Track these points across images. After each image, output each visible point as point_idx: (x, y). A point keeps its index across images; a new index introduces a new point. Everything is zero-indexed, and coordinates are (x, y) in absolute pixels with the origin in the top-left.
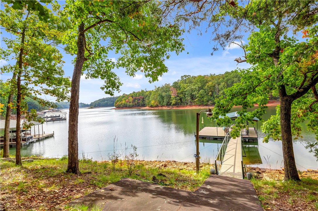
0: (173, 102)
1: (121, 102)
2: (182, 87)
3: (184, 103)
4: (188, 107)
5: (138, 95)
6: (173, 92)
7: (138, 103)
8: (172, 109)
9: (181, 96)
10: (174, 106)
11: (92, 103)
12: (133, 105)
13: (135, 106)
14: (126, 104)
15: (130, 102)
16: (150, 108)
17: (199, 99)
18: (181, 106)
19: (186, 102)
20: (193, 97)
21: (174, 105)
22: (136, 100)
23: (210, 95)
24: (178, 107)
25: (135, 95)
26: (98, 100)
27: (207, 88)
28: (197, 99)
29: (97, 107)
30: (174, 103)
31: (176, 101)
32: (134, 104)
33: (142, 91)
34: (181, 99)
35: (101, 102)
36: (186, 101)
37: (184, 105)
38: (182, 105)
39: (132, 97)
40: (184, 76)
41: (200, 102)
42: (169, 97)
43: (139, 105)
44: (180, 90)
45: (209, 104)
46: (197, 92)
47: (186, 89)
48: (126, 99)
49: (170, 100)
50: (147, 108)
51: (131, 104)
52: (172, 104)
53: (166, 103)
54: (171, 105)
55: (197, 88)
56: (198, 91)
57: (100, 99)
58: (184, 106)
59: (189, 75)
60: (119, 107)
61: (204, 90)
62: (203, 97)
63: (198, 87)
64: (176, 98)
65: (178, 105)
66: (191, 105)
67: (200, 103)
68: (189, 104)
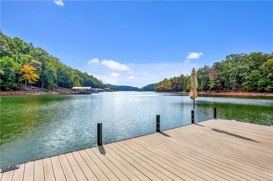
0: (212, 85)
1: (161, 86)
2: (224, 68)
3: (227, 88)
4: (231, 92)
5: (177, 80)
6: (213, 74)
7: (176, 88)
8: (210, 94)
9: (223, 78)
10: (213, 91)
11: (143, 88)
12: (172, 90)
13: (173, 90)
14: (165, 88)
15: (169, 87)
16: (186, 92)
17: (251, 82)
18: (221, 92)
19: (229, 87)
20: (240, 80)
21: (213, 89)
22: (175, 85)
23: (270, 77)
24: (218, 92)
25: (174, 79)
26: (148, 85)
27: (264, 68)
28: (246, 83)
29: (146, 91)
30: (213, 87)
31: (215, 84)
32: (172, 88)
33: (182, 76)
34: (223, 83)
35: (150, 87)
36: (230, 85)
37: (227, 90)
38: (223, 89)
39: (172, 81)
40: (231, 55)
41: (252, 87)
42: (208, 80)
43: (177, 90)
44: (222, 71)
45: (267, 90)
46: (247, 74)
47: (231, 70)
48: (166, 84)
49: (209, 84)
50: (184, 92)
51: (170, 88)
52: (210, 89)
53: (203, 87)
54: (208, 90)
55: (248, 68)
56: (249, 73)
57: (150, 85)
58: (227, 92)
59: (237, 55)
60: (158, 91)
61: (260, 70)
62: (256, 80)
63: (250, 66)
64: (216, 81)
65: (219, 90)
66: (236, 91)
67: (250, 88)
68: (233, 89)
